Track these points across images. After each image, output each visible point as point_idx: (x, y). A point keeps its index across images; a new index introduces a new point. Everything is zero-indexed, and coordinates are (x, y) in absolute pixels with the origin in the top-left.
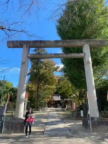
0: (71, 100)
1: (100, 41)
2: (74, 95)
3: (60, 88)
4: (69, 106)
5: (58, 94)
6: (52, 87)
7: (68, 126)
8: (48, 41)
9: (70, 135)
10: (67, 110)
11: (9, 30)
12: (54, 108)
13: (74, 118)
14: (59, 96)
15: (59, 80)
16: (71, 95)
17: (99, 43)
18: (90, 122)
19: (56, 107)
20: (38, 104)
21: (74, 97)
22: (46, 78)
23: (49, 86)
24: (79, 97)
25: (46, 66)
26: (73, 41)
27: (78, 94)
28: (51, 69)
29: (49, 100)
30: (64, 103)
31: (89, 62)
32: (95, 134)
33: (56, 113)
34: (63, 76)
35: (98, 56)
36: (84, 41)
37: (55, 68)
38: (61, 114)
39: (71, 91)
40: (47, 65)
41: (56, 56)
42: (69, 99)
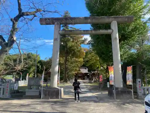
0: (98, 72)
1: (128, 18)
2: (102, 68)
3: (87, 61)
4: (97, 78)
5: (85, 66)
6: (79, 60)
7: (96, 95)
8: (77, 18)
9: (97, 101)
10: (95, 82)
11: (44, 11)
12: (81, 80)
13: (101, 89)
14: (86, 69)
15: (87, 53)
16: (98, 68)
17: (127, 19)
18: (114, 91)
19: (84, 79)
20: (67, 76)
21: (101, 70)
22: (74, 51)
23: (77, 59)
24: (106, 70)
25: (73, 39)
26: (102, 18)
27: (105, 67)
28: (78, 42)
29: (76, 72)
30: (91, 75)
31: (116, 38)
32: (118, 100)
33: (84, 84)
34: (90, 49)
35: (126, 32)
36: (112, 18)
37: (82, 40)
38: (89, 86)
39: (99, 64)
40: (74, 37)
41: (85, 32)
42: (96, 72)
